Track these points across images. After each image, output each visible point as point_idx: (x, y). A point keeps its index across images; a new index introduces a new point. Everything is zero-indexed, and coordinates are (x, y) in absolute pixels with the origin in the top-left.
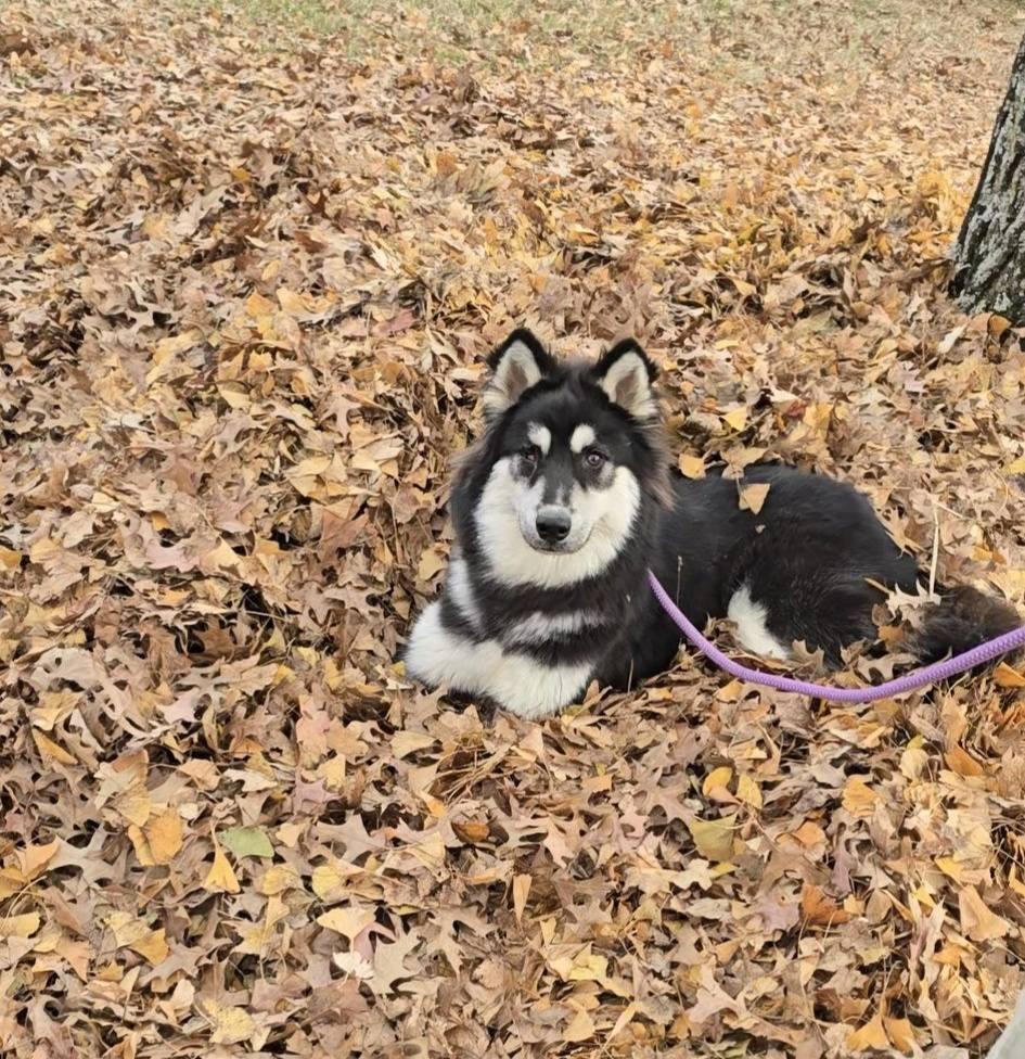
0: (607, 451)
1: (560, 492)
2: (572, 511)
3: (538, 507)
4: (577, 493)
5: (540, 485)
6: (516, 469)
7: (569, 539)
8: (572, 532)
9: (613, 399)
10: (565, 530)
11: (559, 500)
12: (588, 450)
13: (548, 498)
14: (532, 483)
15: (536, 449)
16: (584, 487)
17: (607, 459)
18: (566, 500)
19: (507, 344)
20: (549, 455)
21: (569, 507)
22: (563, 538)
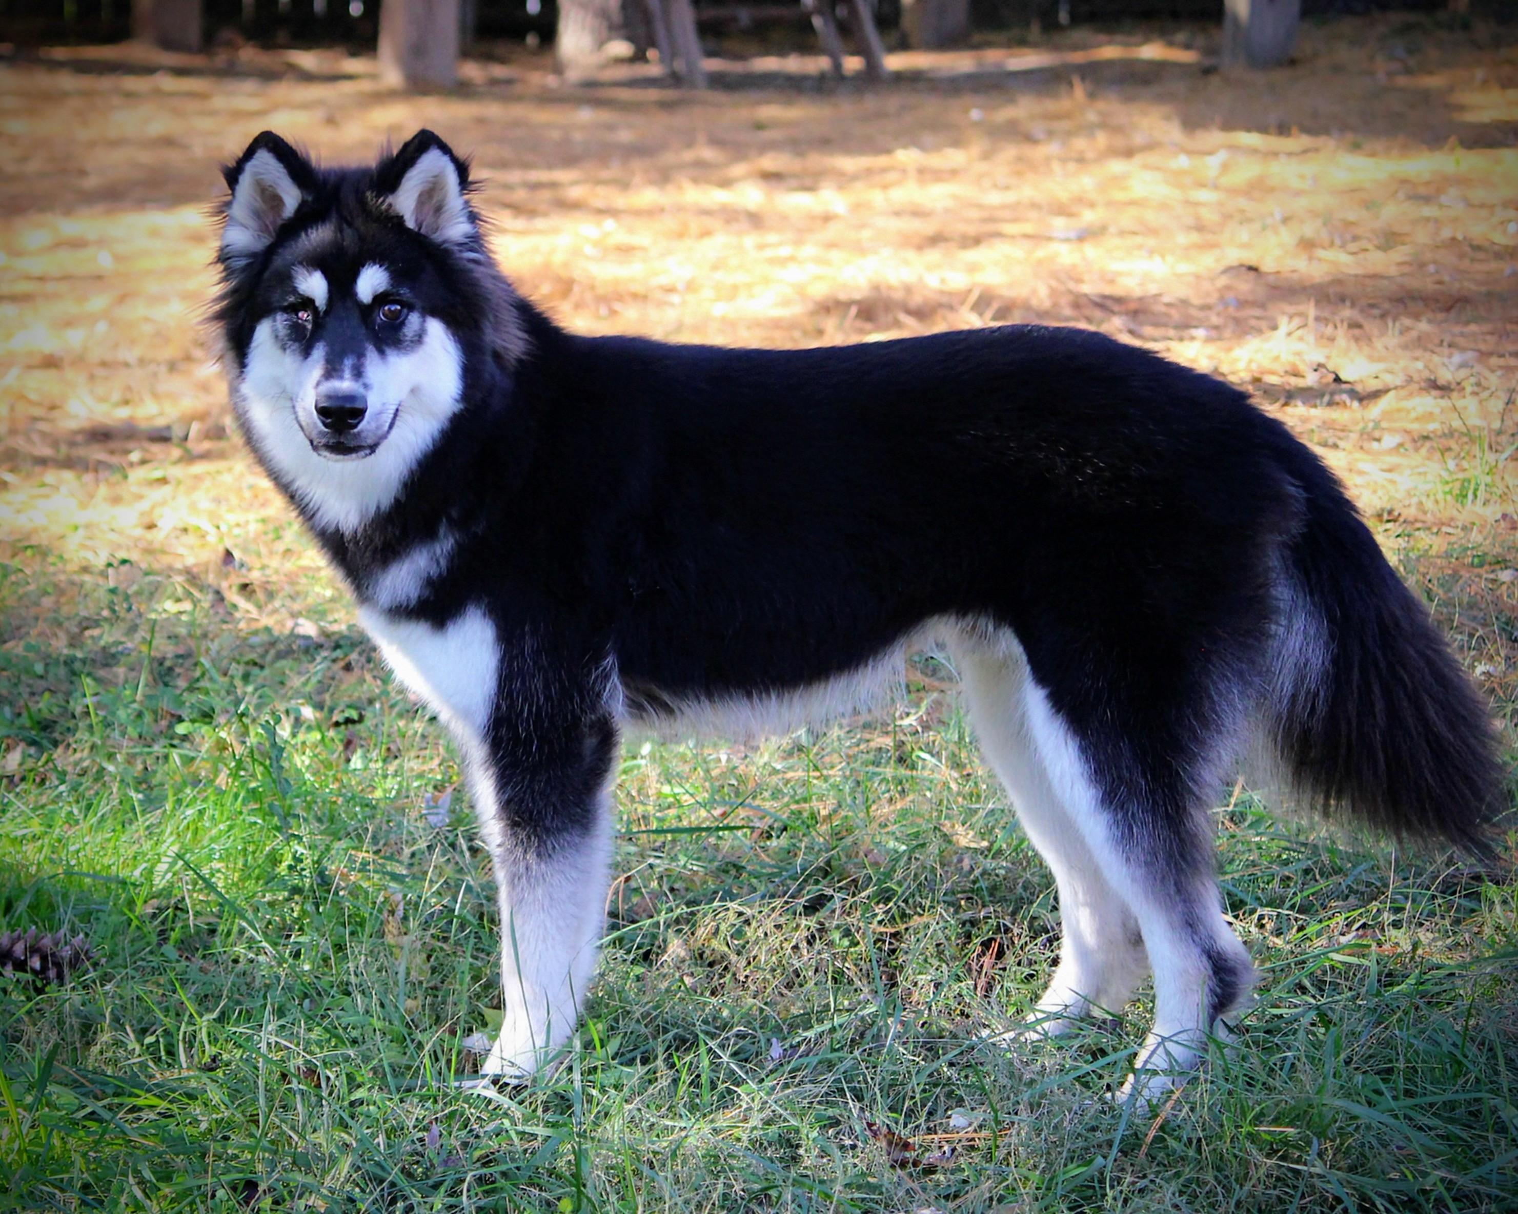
0: (405, 293)
1: (349, 362)
2: (366, 386)
3: (320, 383)
4: (372, 358)
5: (319, 352)
6: (282, 333)
7: (366, 425)
8: (368, 414)
9: (410, 224)
10: (359, 413)
11: (347, 374)
12: (380, 299)
13: (331, 371)
14: (306, 352)
15: (307, 303)
16: (382, 352)
17: (411, 308)
18: (358, 373)
19: (250, 153)
20: (327, 312)
21: (361, 381)
22: (356, 426)
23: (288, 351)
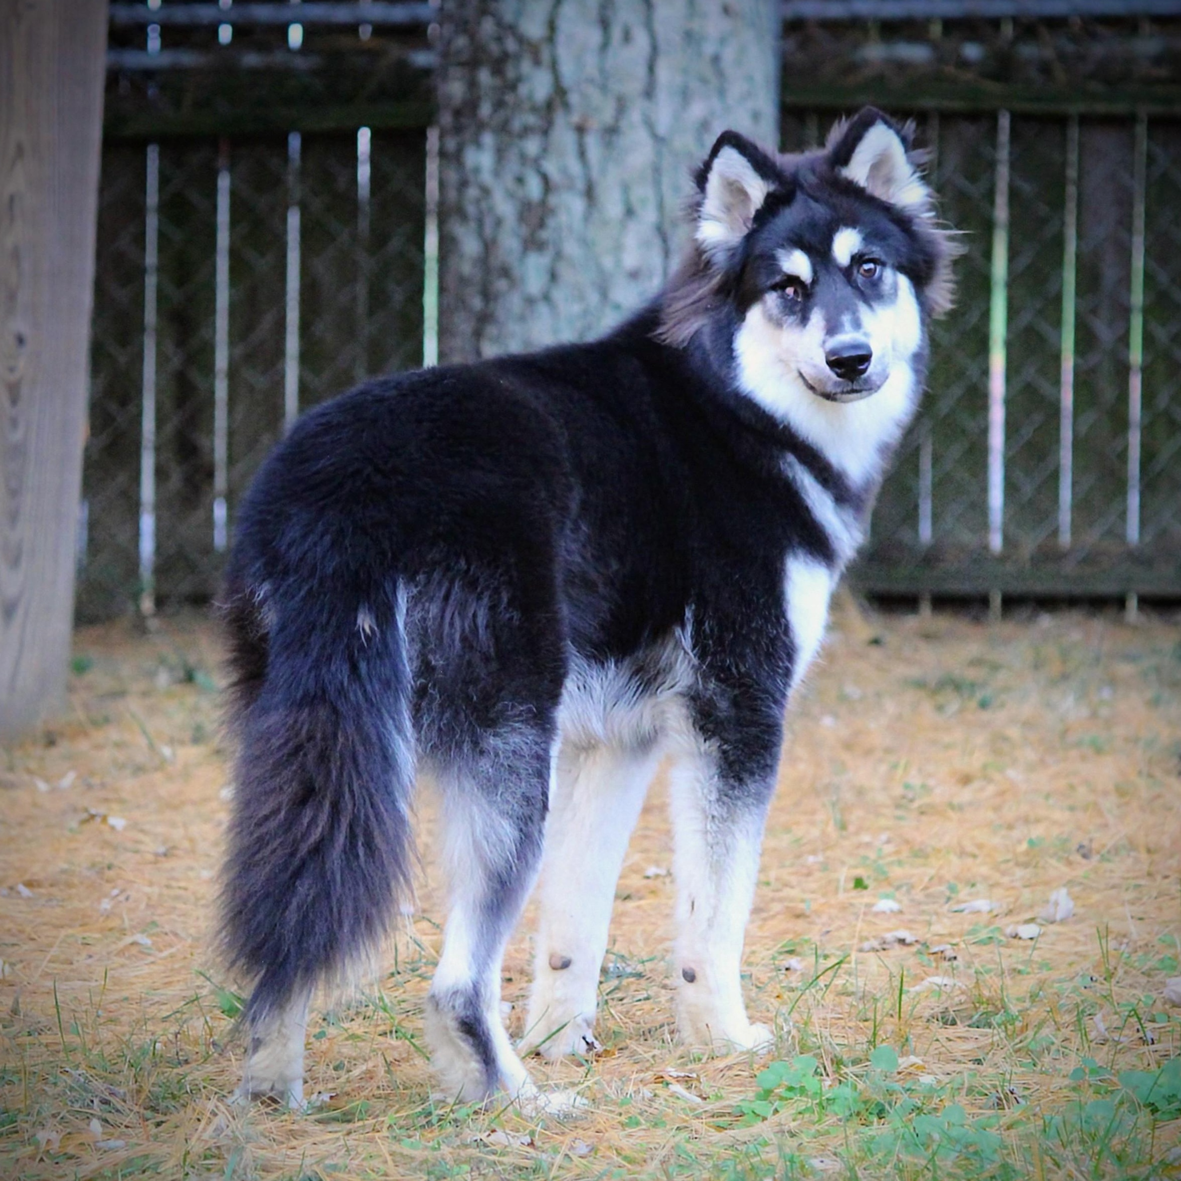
0: (877, 251)
1: (846, 319)
2: (866, 334)
3: (824, 342)
4: (864, 312)
5: (817, 318)
6: (775, 311)
7: (873, 369)
8: (873, 359)
10: (865, 359)
11: (847, 326)
12: (858, 259)
13: (832, 329)
14: (804, 320)
15: (793, 280)
16: (870, 306)
17: (883, 264)
18: (857, 324)
20: (815, 282)
21: (862, 331)
22: (865, 370)
23: (785, 326)
